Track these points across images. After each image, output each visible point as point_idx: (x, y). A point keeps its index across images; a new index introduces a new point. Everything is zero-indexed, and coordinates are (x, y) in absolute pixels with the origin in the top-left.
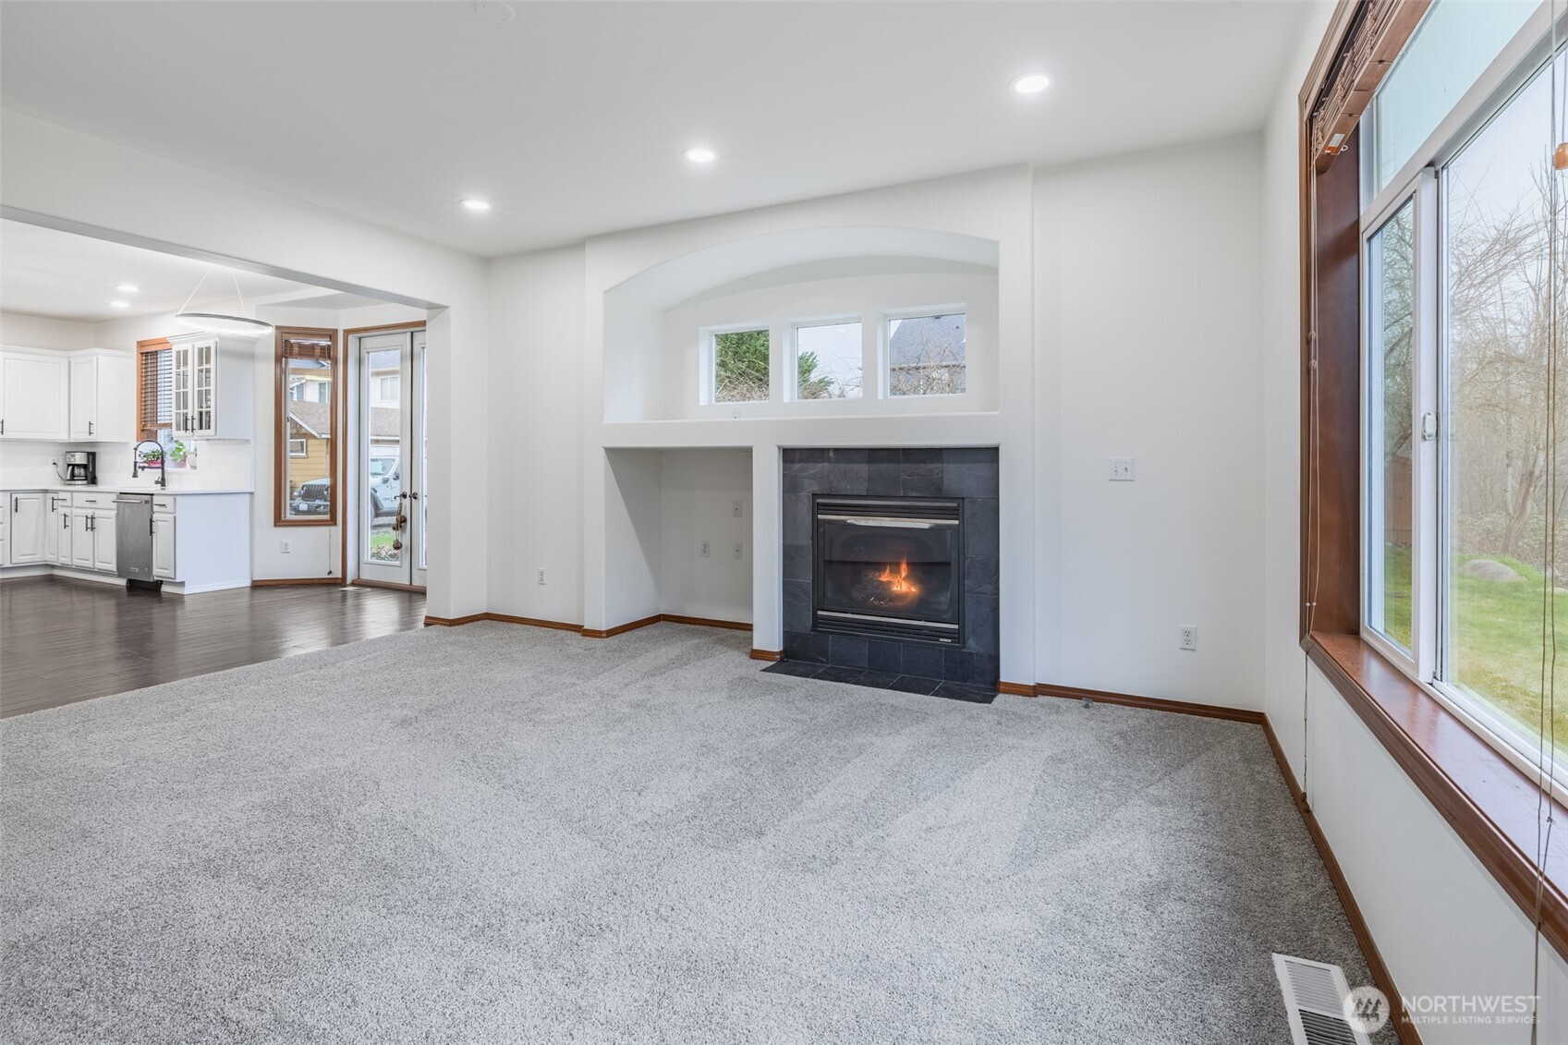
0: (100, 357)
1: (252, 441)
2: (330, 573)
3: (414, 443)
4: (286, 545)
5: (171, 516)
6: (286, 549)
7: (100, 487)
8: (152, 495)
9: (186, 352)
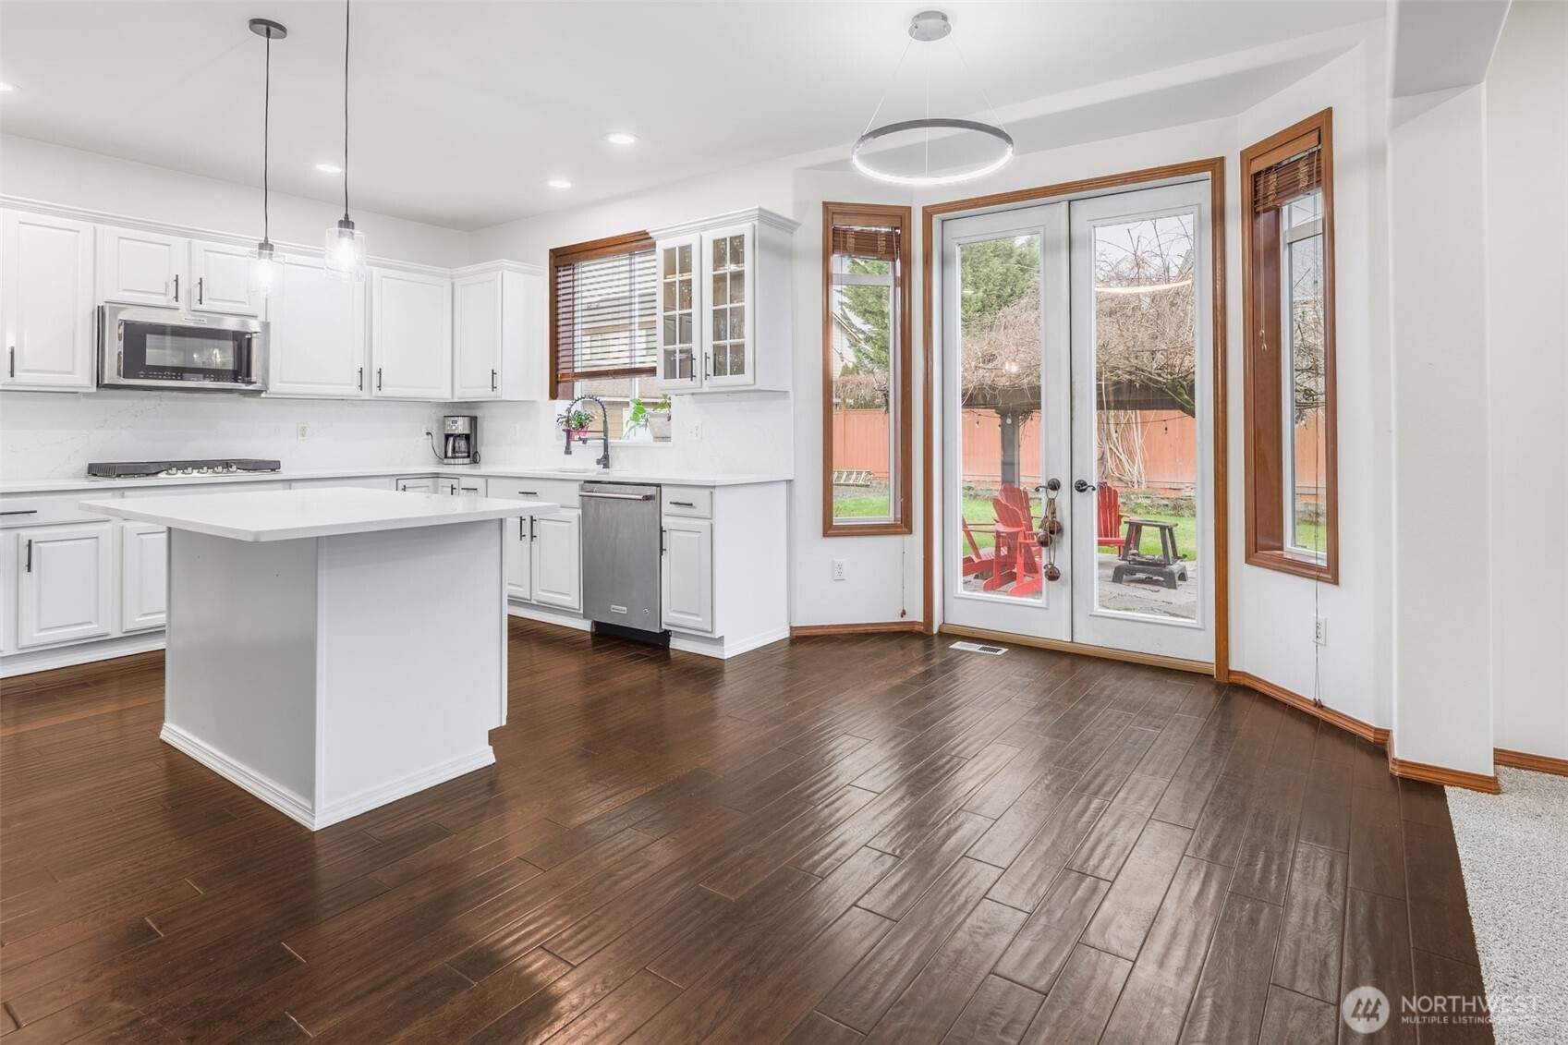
0: (506, 272)
1: (792, 394)
2: (904, 613)
3: (1076, 394)
4: (840, 566)
5: (707, 523)
6: (840, 573)
7: (483, 469)
8: (659, 486)
9: (685, 251)
